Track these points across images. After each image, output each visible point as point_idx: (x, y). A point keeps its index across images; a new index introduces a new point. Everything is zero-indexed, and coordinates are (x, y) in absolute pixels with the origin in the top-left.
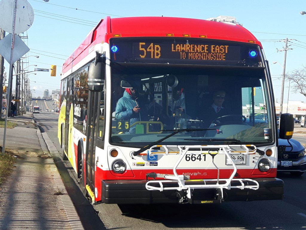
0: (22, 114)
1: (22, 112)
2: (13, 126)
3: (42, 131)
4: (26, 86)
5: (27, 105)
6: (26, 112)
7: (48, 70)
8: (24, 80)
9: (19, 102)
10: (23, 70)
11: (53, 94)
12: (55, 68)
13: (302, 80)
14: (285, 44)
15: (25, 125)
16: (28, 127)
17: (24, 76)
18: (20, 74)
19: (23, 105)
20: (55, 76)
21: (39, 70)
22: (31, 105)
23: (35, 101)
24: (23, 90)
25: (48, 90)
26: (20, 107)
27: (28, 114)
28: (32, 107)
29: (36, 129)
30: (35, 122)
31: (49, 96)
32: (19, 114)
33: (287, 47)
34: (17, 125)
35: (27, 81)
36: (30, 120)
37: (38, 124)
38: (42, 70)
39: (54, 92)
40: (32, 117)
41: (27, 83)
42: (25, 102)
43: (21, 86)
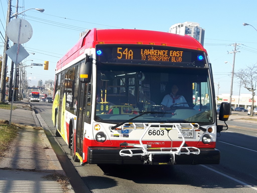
0: (20, 100)
1: (20, 98)
2: (14, 108)
3: (36, 112)
4: (23, 77)
5: (24, 92)
6: (23, 98)
7: (42, 65)
8: (22, 72)
9: (18, 90)
10: (21, 64)
11: (46, 84)
12: (47, 63)
13: (246, 76)
14: (234, 47)
15: (23, 108)
16: (26, 110)
17: (22, 69)
18: (19, 68)
19: (21, 93)
20: (48, 70)
21: (35, 64)
22: (27, 93)
23: (31, 89)
24: (21, 80)
25: (41, 80)
26: (19, 94)
27: (25, 100)
28: (28, 94)
29: (32, 111)
30: (31, 106)
31: (43, 85)
32: (18, 100)
33: (236, 50)
34: (17, 108)
35: (24, 73)
36: (27, 104)
37: (33, 108)
38: (37, 65)
39: (47, 82)
40: (28, 102)
41: (24, 74)
42: (22, 90)
43: (20, 77)
